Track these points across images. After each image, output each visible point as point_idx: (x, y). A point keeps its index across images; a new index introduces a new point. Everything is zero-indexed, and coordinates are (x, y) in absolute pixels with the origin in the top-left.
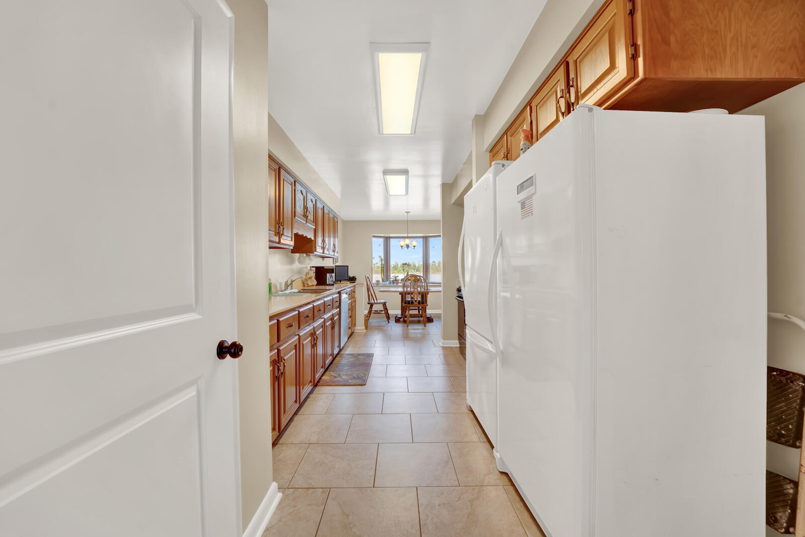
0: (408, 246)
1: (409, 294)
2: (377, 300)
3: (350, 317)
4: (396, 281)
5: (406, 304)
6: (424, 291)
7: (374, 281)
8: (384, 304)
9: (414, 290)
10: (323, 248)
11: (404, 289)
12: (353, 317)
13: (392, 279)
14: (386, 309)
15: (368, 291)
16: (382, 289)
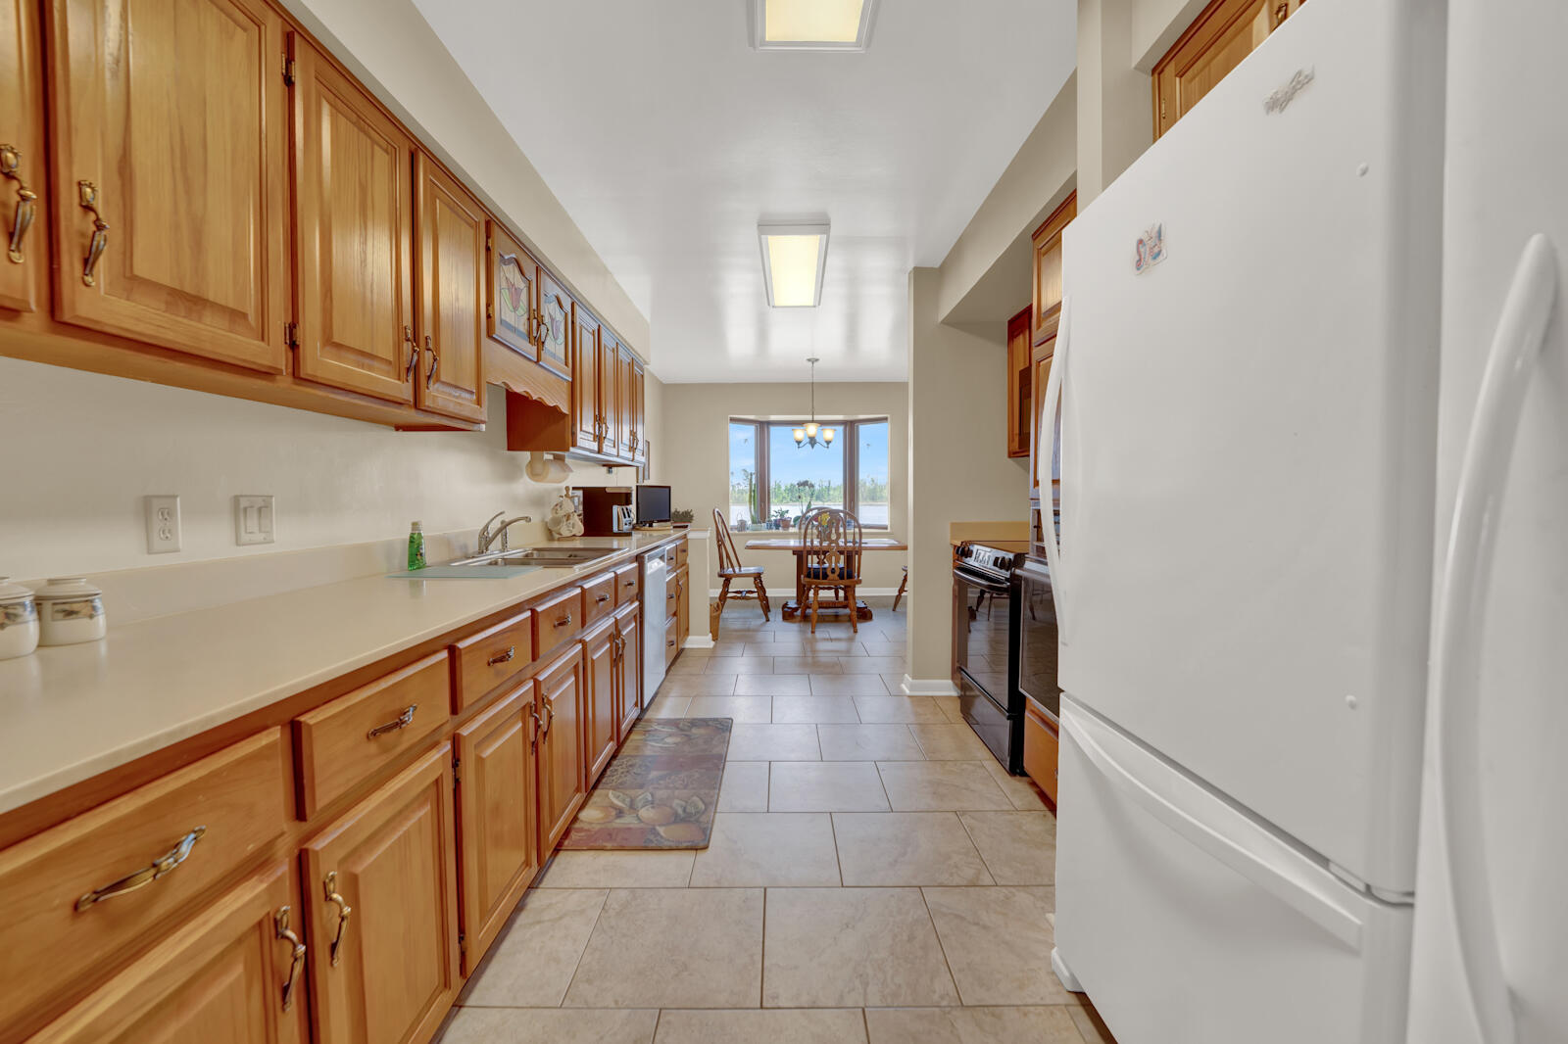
0: (813, 441)
1: (817, 553)
2: (740, 566)
3: (675, 614)
4: (782, 523)
5: (808, 577)
6: (854, 548)
7: (733, 522)
8: (758, 577)
9: (829, 545)
10: (599, 438)
11: (805, 542)
12: (682, 614)
13: (773, 519)
14: (761, 589)
15: (719, 546)
16: (751, 542)
